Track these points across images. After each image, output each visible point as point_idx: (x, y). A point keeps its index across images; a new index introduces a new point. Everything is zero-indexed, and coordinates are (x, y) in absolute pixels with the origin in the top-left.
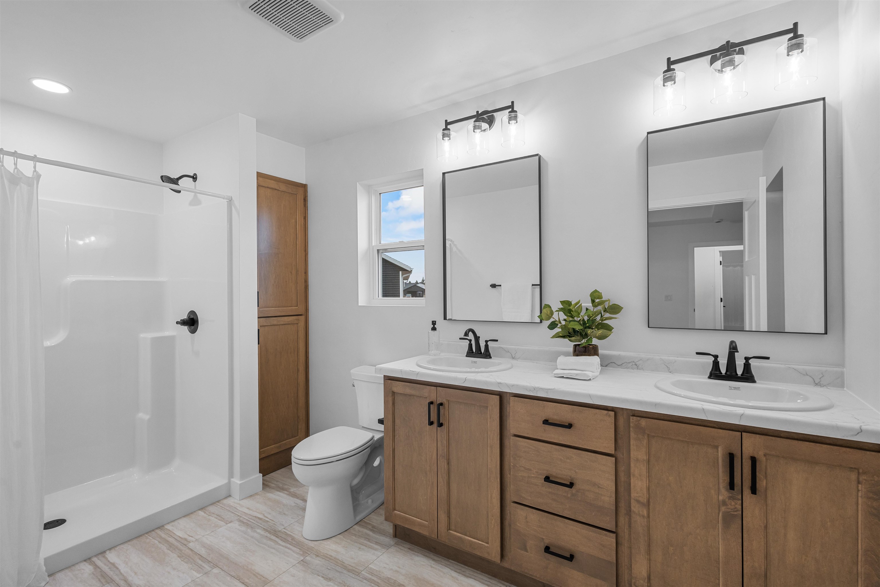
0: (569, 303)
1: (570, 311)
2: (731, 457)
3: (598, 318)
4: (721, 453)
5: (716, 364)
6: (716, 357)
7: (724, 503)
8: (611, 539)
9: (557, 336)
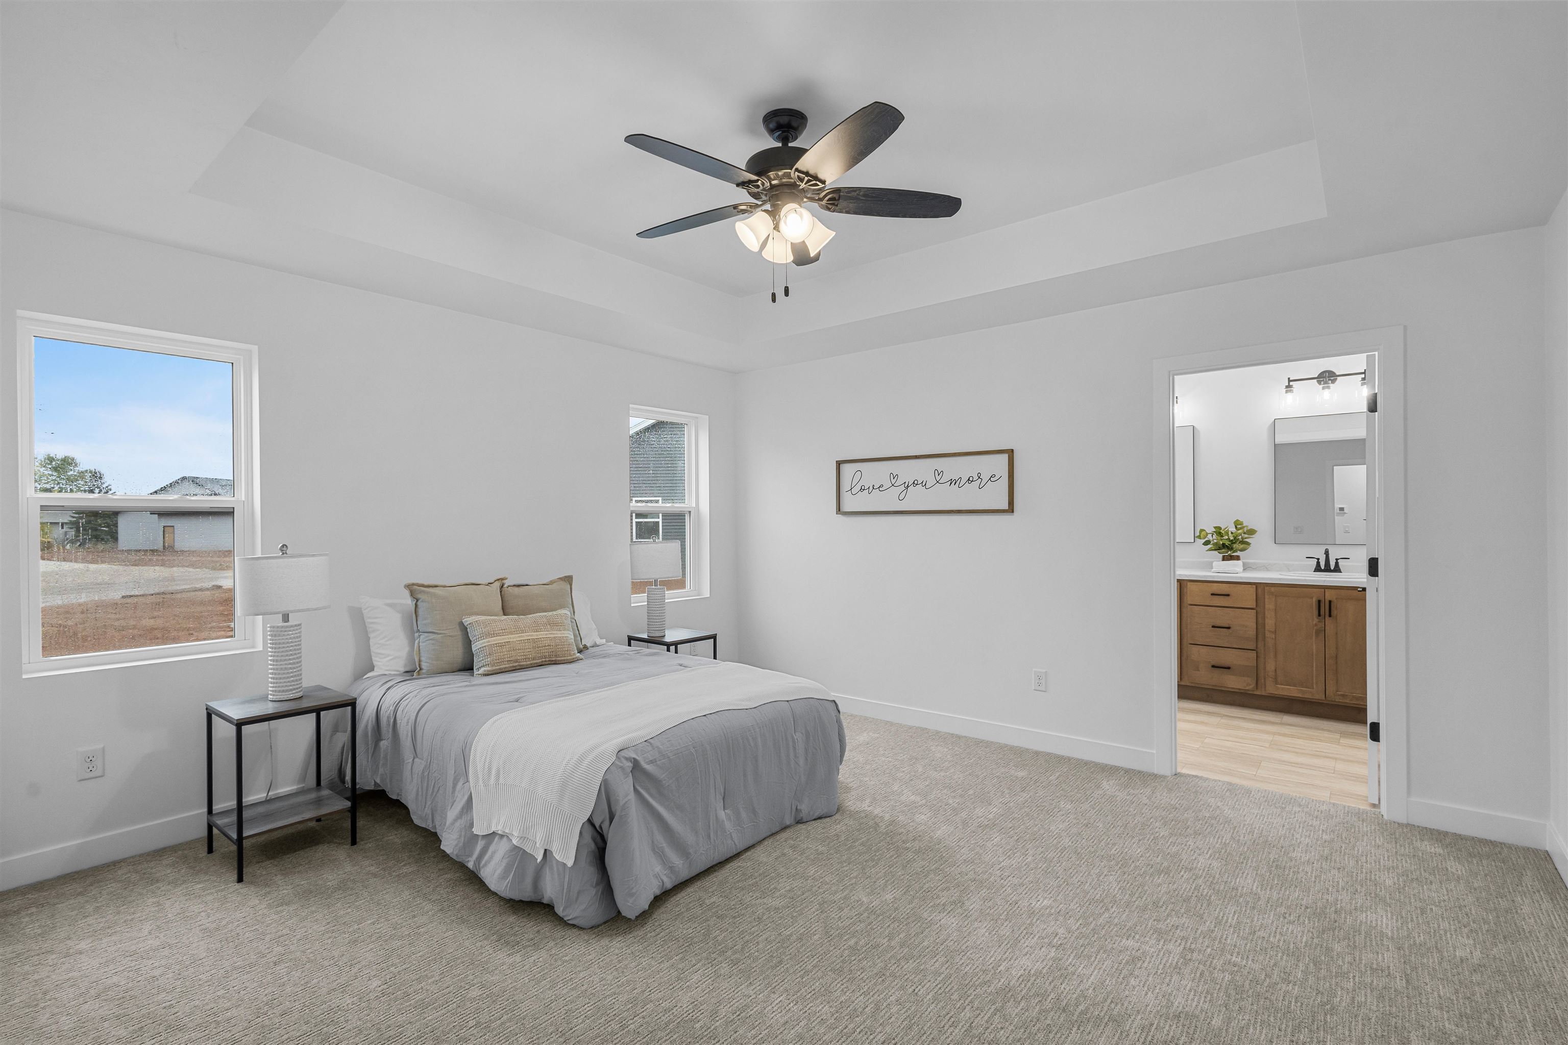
0: (1220, 528)
1: (1220, 533)
2: (1319, 602)
3: (1240, 537)
4: (1314, 600)
5: (1318, 563)
6: (1318, 559)
7: (1316, 625)
8: (1254, 654)
9: (1210, 550)
